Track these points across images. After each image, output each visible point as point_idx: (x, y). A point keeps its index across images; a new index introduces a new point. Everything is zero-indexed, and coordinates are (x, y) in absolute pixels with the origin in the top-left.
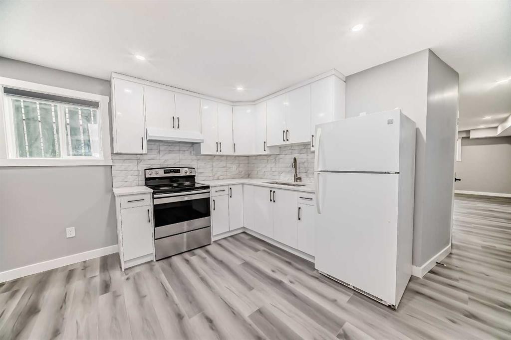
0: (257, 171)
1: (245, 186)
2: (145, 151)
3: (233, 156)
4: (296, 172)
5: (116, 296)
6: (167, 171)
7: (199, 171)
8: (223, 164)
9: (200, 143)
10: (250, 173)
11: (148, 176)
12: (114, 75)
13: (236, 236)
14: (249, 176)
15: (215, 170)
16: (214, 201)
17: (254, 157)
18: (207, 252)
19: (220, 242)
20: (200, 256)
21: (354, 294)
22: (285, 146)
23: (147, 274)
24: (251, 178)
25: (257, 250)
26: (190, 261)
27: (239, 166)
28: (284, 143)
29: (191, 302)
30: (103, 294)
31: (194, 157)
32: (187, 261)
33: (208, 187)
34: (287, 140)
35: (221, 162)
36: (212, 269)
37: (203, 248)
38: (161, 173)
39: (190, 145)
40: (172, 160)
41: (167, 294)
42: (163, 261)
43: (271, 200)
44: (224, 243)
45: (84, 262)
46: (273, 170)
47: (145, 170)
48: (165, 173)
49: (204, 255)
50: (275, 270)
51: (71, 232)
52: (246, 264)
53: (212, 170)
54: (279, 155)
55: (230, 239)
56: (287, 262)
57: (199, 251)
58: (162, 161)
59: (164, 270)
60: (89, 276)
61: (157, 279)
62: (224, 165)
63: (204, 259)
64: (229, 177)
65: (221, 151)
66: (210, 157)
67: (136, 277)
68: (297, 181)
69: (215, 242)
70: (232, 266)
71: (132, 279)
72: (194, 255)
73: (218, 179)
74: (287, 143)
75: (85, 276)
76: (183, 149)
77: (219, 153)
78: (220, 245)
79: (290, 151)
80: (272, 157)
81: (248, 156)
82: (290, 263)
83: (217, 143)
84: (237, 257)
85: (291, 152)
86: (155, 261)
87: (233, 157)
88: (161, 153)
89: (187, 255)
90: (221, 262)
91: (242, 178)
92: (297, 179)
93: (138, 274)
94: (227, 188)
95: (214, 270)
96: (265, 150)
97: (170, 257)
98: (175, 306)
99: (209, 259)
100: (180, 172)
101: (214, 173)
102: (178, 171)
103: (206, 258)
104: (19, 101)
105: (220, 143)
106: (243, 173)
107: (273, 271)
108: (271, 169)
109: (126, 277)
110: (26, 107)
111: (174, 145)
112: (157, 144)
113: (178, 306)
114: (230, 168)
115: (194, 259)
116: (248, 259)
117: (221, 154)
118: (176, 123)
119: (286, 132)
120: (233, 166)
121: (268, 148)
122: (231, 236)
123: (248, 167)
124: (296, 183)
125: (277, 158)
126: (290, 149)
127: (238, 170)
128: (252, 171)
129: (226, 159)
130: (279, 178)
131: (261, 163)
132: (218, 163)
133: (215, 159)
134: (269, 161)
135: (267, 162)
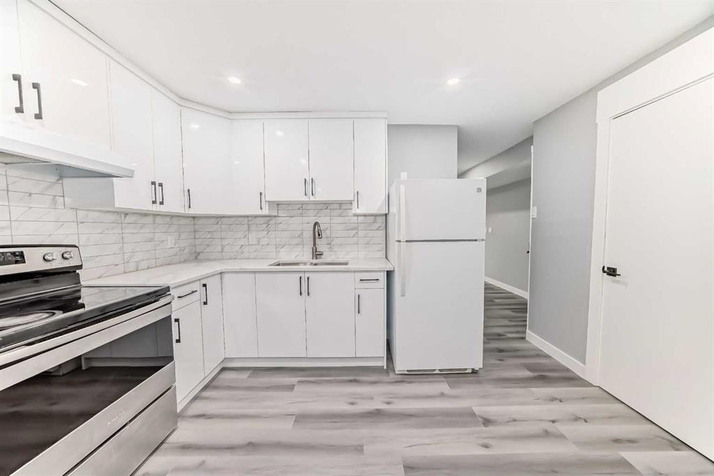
0: (222, 246)
4: (315, 244)
8: (146, 233)
13: (215, 383)
15: (128, 248)
17: (213, 221)
21: (444, 377)
25: (291, 388)
27: (179, 236)
28: (305, 199)
31: (69, 215)
34: (313, 194)
39: (51, 178)
43: (301, 293)
46: (262, 243)
50: (352, 400)
52: (301, 418)
54: (275, 216)
56: (350, 381)
62: (150, 236)
65: (162, 203)
66: (116, 215)
68: (317, 258)
70: (284, 438)
74: (312, 198)
77: (157, 207)
78: (200, 416)
79: (300, 211)
80: (259, 221)
81: (194, 218)
82: (355, 381)
83: (154, 183)
85: (302, 214)
96: (261, 208)
101: (126, 256)
102: (20, 258)
103: (203, 462)
105: (161, 185)
106: (187, 250)
107: (352, 404)
108: (259, 242)
114: (162, 241)
116: (295, 409)
117: (162, 209)
118: (28, 98)
119: (308, 180)
120: (169, 238)
121: (267, 205)
122: (206, 388)
123: (195, 238)
124: (315, 261)
125: (272, 222)
126: (299, 209)
127: (177, 245)
128: (208, 245)
129: (154, 223)
130: (277, 256)
131: (232, 231)
132: (135, 231)
133: (126, 221)
134: (253, 227)
135: (249, 228)
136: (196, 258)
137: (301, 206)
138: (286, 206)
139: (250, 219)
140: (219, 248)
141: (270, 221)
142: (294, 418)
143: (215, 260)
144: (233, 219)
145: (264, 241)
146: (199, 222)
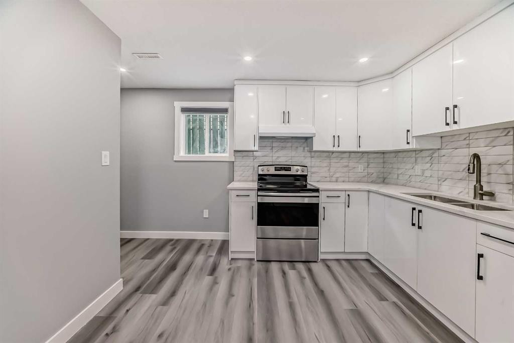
0: (398, 175)
1: (371, 194)
2: (256, 148)
3: (358, 152)
4: (479, 181)
5: (215, 282)
6: (278, 169)
7: (313, 170)
8: (344, 162)
9: (312, 137)
10: (385, 177)
11: (261, 173)
12: (236, 82)
14: (384, 181)
15: (332, 170)
16: (324, 208)
17: (393, 155)
18: (310, 271)
19: (329, 263)
20: (299, 273)
22: (453, 135)
23: (244, 272)
24: (387, 184)
26: (286, 275)
27: (368, 165)
29: (267, 331)
30: (208, 275)
31: (308, 154)
32: (284, 273)
33: (317, 190)
34: (455, 123)
35: (341, 160)
36: (307, 297)
37: (307, 264)
38: (272, 171)
39: (303, 141)
40: (283, 157)
41: (250, 305)
42: (263, 263)
43: (413, 225)
44: (335, 267)
45: (212, 240)
46: (426, 174)
47: (259, 166)
48: (275, 170)
49: (305, 274)
51: (206, 214)
53: (329, 170)
54: (439, 149)
55: (344, 263)
57: (301, 266)
58: (274, 158)
59: (259, 275)
60: (209, 254)
61: (250, 282)
62: (346, 164)
63: (302, 278)
64: (352, 179)
65: (339, 146)
66: (327, 153)
67: (236, 271)
68: (482, 199)
69: (323, 260)
71: (232, 270)
72: (294, 268)
73: (337, 181)
74: (455, 127)
75: (207, 253)
76: (296, 145)
77: (336, 149)
78: (328, 267)
79: (467, 142)
80: (424, 154)
81: (383, 153)
83: (334, 136)
84: (347, 296)
85: (469, 144)
86: (256, 260)
87: (360, 154)
88: (274, 150)
89: (286, 266)
90: (321, 293)
91: (372, 182)
92: (482, 195)
93: (238, 268)
94: (342, 194)
95: (309, 299)
96: (408, 143)
97: (270, 261)
98: (252, 324)
99: (308, 281)
100: (290, 170)
101: (331, 174)
102: (289, 169)
103: (305, 278)
104: (197, 116)
105: (339, 136)
106: (375, 175)
108: (423, 173)
109: (229, 267)
110: (200, 120)
111: (287, 141)
112: (271, 140)
113: (254, 326)
114: (354, 168)
115: (291, 274)
116: (362, 306)
117: (340, 149)
118: (286, 117)
119: (451, 108)
120: (360, 166)
121: (414, 140)
122: (348, 260)
123: (383, 167)
124: (478, 202)
125: (436, 155)
126: (465, 139)
127: (366, 171)
128: (390, 173)
129: (349, 157)
130: (438, 188)
131: (405, 163)
132: (337, 161)
133: (333, 156)
134: (419, 160)
135: (416, 161)
136: (383, 182)
137: (467, 135)
138: (450, 137)
139: (417, 152)
140: (396, 176)
141: (433, 153)
142: (354, 308)
143: (393, 184)
144: (405, 154)
145: (428, 173)
146: (387, 156)
